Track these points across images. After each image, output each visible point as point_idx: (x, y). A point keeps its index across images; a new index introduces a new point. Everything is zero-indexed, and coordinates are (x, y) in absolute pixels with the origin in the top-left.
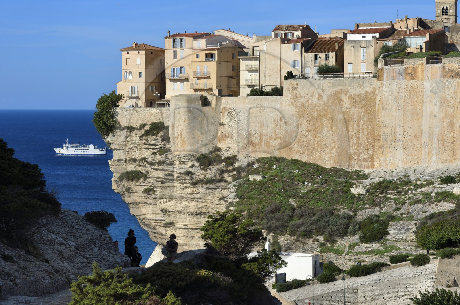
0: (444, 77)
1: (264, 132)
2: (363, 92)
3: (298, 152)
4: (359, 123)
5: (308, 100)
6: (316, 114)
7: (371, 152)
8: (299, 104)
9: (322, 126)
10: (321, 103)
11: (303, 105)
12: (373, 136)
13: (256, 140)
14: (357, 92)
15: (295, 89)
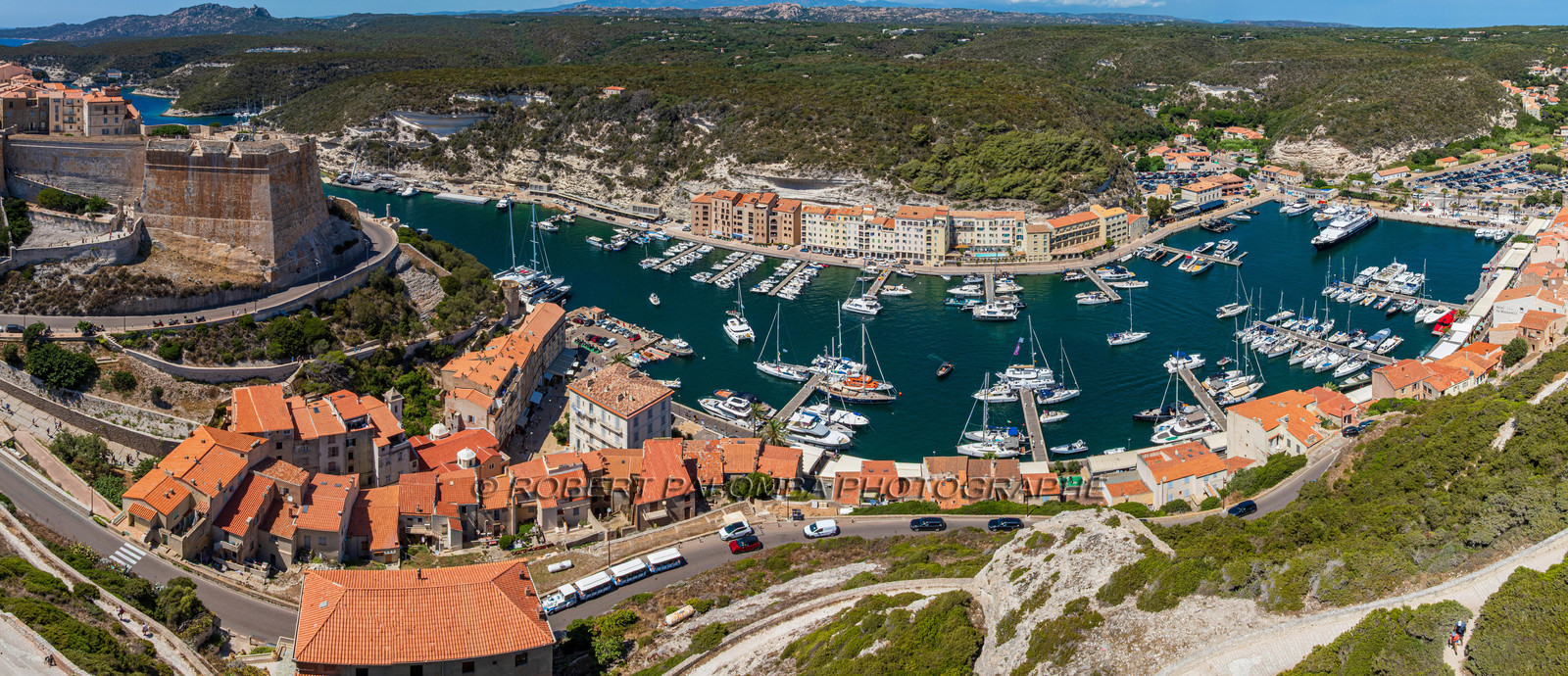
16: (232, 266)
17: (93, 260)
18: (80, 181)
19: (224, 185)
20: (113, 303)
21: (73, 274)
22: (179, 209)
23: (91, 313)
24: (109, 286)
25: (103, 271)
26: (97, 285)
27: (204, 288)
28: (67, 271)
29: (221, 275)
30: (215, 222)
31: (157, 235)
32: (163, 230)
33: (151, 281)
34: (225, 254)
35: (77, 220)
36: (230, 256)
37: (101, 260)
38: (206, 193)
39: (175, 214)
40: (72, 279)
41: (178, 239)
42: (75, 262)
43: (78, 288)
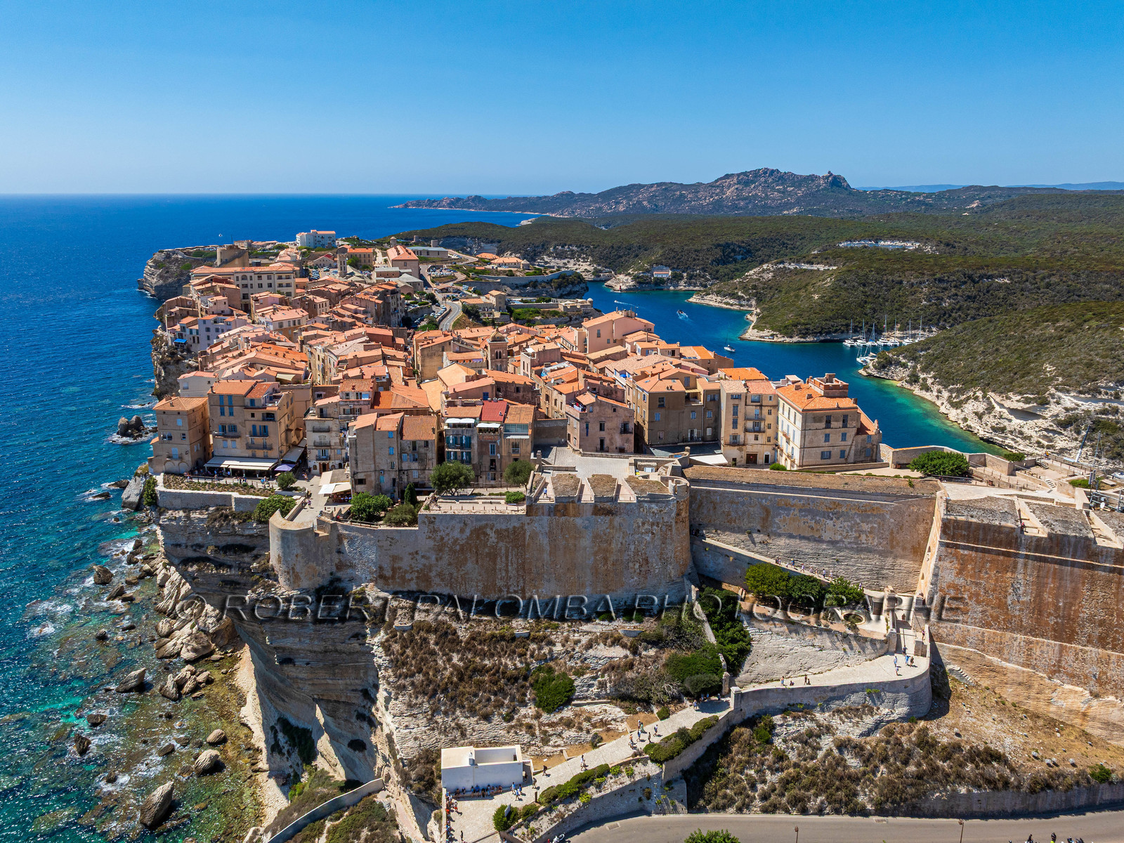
0: (596, 514)
1: (396, 565)
2: (511, 527)
3: (439, 585)
4: (507, 557)
5: (448, 534)
6: (458, 547)
7: (521, 584)
8: (438, 538)
9: (466, 559)
10: (464, 537)
11: (442, 539)
12: (524, 569)
13: (388, 573)
14: (504, 527)
15: (432, 522)
16: (1096, 731)
17: (871, 713)
18: (807, 547)
19: (1085, 590)
20: (918, 797)
21: (841, 735)
22: (996, 619)
23: (881, 811)
24: (906, 763)
25: (890, 733)
26: (884, 760)
27: (1061, 775)
28: (828, 729)
29: (1080, 747)
30: (1062, 649)
31: (956, 657)
32: (967, 650)
33: (974, 756)
34: (1083, 708)
35: (829, 631)
36: (1091, 712)
37: (884, 711)
38: (1048, 598)
39: (988, 625)
40: (842, 746)
41: (993, 669)
42: (839, 711)
43: (853, 762)
